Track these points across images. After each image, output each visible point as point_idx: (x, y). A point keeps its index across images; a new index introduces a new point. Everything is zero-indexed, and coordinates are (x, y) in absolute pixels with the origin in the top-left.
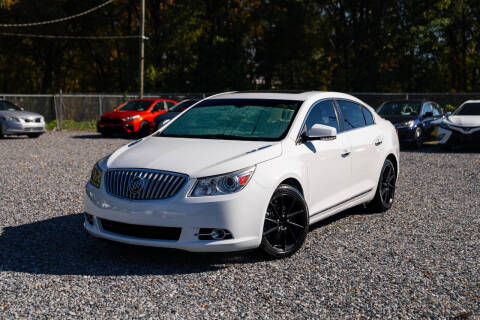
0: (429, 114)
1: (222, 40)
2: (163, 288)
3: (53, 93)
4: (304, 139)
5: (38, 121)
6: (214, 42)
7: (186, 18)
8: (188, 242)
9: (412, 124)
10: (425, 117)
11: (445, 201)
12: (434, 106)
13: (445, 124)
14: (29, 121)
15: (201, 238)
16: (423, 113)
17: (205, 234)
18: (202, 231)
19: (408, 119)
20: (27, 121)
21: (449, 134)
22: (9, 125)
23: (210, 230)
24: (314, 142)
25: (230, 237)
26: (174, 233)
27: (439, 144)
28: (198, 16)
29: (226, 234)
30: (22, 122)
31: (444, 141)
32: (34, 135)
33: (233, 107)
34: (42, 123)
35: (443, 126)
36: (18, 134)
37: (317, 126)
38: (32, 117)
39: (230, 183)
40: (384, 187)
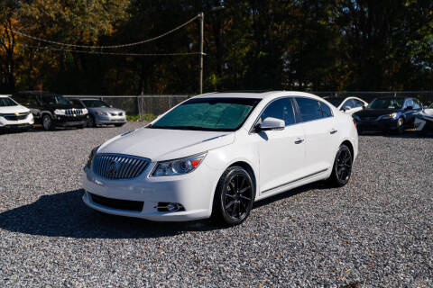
0: (410, 108)
1: (264, 54)
2: (122, 250)
3: (138, 95)
4: (258, 129)
5: (121, 114)
6: (259, 56)
7: (238, 39)
8: (149, 213)
9: (395, 116)
10: (406, 110)
11: (398, 178)
12: (415, 101)
13: (421, 116)
14: (115, 115)
15: (160, 210)
16: (405, 107)
17: (163, 207)
18: (160, 204)
19: (392, 111)
20: (113, 115)
21: (424, 123)
22: (101, 118)
23: (166, 204)
24: (267, 132)
25: (183, 209)
26: (138, 206)
27: (416, 131)
28: (247, 38)
29: (179, 207)
30: (110, 116)
31: (420, 128)
32: (119, 124)
33: (207, 104)
34: (124, 116)
35: (420, 117)
36: (108, 124)
37: (269, 119)
38: (117, 112)
39: (185, 165)
40: (339, 167)
